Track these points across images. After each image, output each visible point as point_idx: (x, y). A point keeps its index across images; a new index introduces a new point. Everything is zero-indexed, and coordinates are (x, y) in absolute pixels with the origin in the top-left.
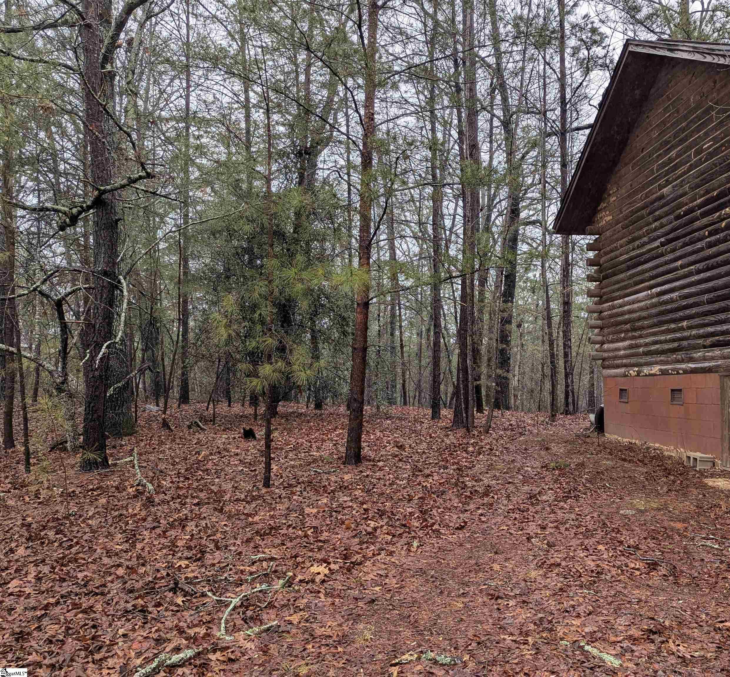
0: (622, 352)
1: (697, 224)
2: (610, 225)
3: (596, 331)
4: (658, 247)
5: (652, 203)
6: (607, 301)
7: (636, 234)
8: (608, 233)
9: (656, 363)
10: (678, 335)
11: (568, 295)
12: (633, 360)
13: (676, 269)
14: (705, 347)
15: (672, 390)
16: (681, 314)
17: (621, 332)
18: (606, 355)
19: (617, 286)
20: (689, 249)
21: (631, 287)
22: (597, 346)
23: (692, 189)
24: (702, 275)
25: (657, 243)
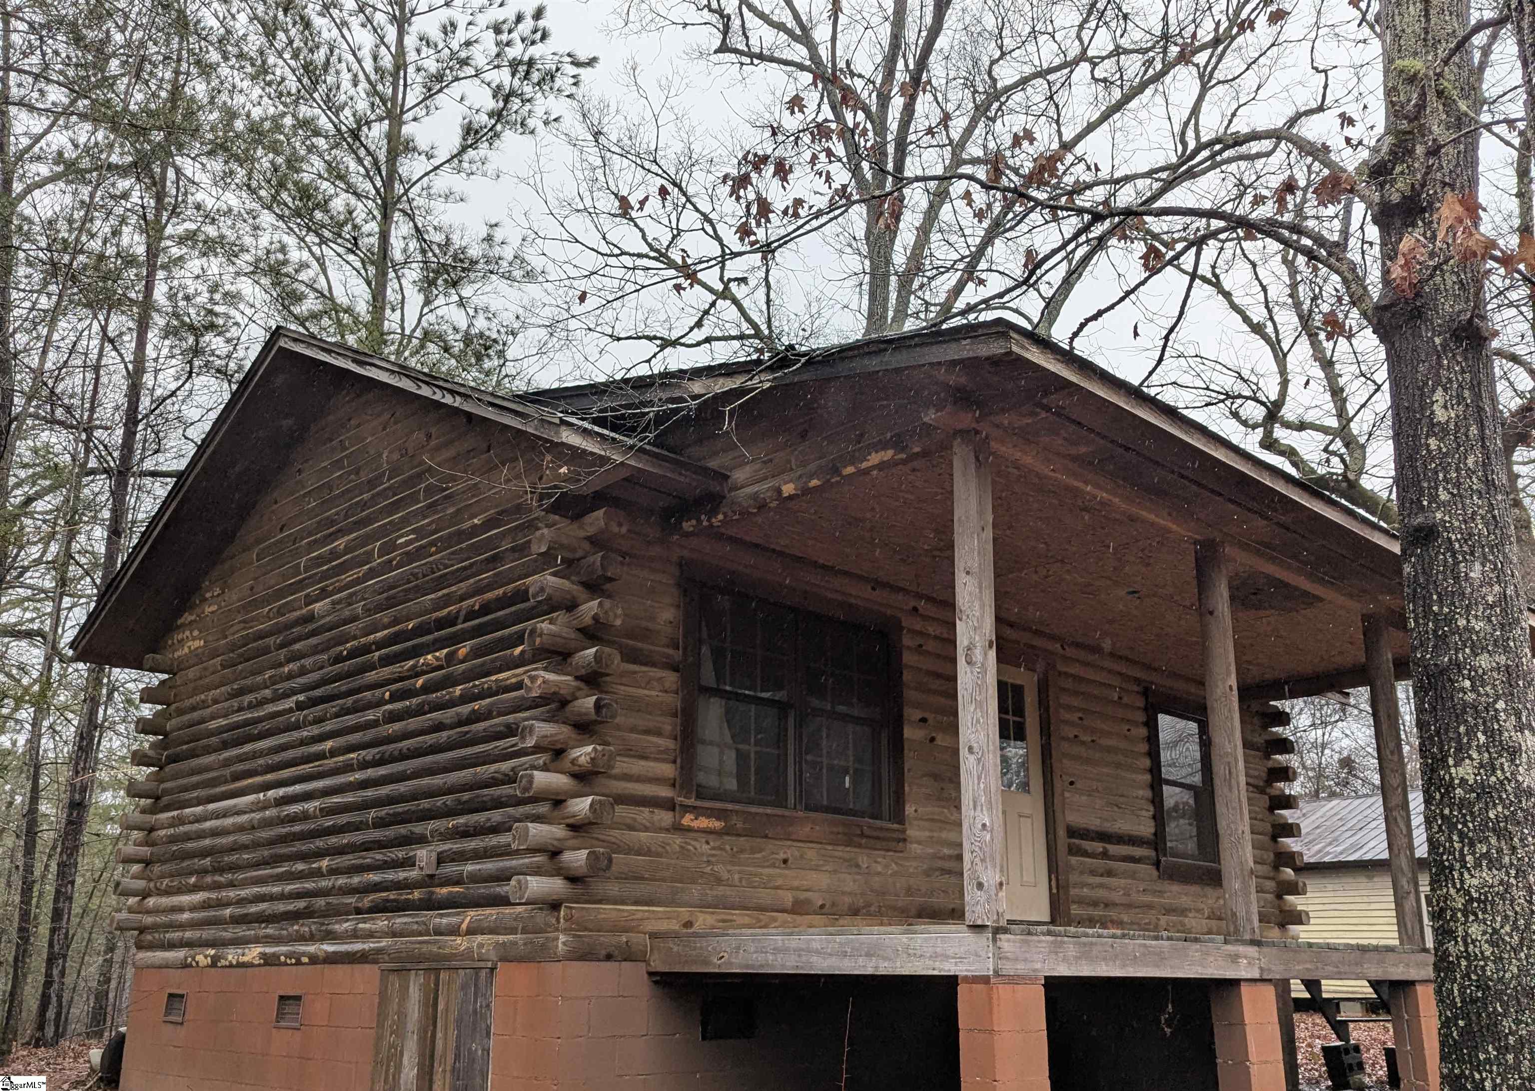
0: (186, 916)
1: (372, 676)
2: (198, 657)
3: (136, 868)
4: (291, 710)
5: (288, 626)
6: (167, 808)
7: (248, 682)
8: (191, 673)
9: (257, 940)
10: (309, 885)
11: (84, 789)
12: (207, 933)
13: (321, 756)
14: (358, 911)
15: (282, 998)
16: (320, 843)
17: (191, 874)
18: (149, 920)
19: (195, 779)
20: (350, 720)
21: (226, 782)
22: (132, 901)
23: (368, 611)
24: (370, 773)
25: (290, 703)
